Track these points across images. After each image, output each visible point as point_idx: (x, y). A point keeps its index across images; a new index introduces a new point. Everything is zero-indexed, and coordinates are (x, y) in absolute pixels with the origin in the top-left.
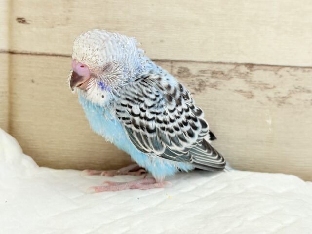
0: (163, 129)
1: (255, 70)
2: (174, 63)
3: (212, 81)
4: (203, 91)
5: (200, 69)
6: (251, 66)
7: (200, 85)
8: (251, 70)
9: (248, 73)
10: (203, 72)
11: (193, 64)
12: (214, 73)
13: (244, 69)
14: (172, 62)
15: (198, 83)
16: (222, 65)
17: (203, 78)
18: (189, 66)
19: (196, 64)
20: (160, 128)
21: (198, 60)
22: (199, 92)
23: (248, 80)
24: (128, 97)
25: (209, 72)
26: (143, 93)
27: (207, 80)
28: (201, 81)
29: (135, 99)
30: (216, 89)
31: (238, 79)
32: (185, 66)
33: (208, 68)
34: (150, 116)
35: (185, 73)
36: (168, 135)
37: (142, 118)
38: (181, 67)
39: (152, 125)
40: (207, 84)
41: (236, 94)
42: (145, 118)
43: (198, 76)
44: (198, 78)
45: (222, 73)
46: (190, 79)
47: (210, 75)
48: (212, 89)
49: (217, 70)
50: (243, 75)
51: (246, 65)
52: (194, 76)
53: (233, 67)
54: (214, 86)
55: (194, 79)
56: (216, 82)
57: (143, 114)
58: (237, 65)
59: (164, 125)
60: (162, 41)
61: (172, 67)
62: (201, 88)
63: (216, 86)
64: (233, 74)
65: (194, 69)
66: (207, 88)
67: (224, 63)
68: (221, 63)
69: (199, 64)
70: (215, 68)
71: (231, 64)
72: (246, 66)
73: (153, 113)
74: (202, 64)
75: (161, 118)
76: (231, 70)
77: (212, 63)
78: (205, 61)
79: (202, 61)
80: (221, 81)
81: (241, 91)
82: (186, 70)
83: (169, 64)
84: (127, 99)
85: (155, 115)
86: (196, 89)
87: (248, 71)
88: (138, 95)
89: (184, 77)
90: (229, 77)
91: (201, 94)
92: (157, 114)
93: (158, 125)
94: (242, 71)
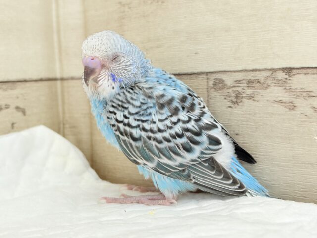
0: (149, 138)
1: (294, 75)
2: (209, 75)
3: (249, 91)
4: (240, 104)
5: (236, 80)
6: (289, 70)
7: (237, 97)
8: (290, 76)
9: (286, 79)
10: (238, 82)
11: (228, 74)
12: (249, 82)
13: (281, 75)
14: (207, 74)
15: (233, 95)
16: (257, 73)
17: (239, 89)
18: (224, 77)
19: (230, 73)
20: (145, 137)
21: (232, 70)
22: (236, 105)
23: (288, 88)
24: (114, 104)
25: (244, 81)
26: (127, 99)
27: (243, 91)
28: (237, 92)
29: (119, 105)
30: (254, 100)
31: (276, 88)
32: (220, 78)
33: (243, 78)
34: (134, 124)
35: (221, 85)
36: (156, 146)
37: (125, 125)
38: (216, 79)
39: (136, 133)
40: (244, 95)
41: (276, 105)
42: (129, 125)
43: (234, 87)
44: (235, 89)
45: (258, 82)
46: (225, 91)
47: (246, 85)
48: (250, 100)
49: (253, 79)
50: (281, 82)
51: (284, 70)
52: (230, 87)
53: (269, 73)
54: (250, 97)
55: (230, 91)
56: (253, 93)
57: (126, 121)
58: (274, 70)
59: (150, 134)
60: (196, 53)
61: (207, 79)
62: (239, 101)
63: (253, 97)
64: (269, 82)
65: (229, 80)
66: (244, 100)
67: (259, 70)
68: (256, 70)
69: (234, 74)
70: (250, 76)
71: (266, 70)
72: (284, 72)
73: (138, 120)
74: (237, 74)
75: (147, 126)
76: (267, 78)
77: (246, 71)
78: (240, 69)
79: (236, 70)
80: (258, 90)
81: (281, 102)
82: (222, 81)
83: (204, 76)
84: (113, 106)
85: (140, 123)
86: (232, 102)
87: (287, 77)
88: (122, 101)
89: (220, 89)
90: (266, 85)
91: (239, 107)
92: (143, 121)
93: (143, 134)
94: (280, 78)
